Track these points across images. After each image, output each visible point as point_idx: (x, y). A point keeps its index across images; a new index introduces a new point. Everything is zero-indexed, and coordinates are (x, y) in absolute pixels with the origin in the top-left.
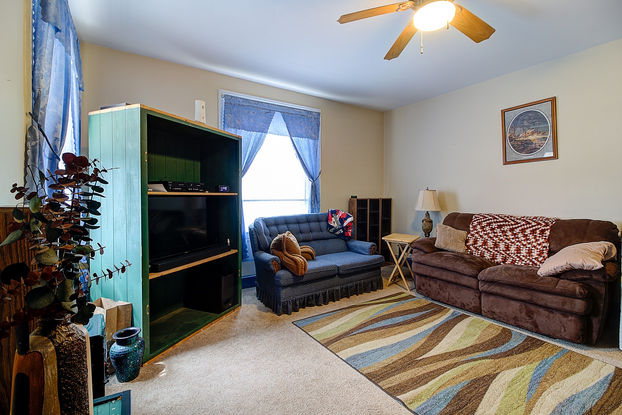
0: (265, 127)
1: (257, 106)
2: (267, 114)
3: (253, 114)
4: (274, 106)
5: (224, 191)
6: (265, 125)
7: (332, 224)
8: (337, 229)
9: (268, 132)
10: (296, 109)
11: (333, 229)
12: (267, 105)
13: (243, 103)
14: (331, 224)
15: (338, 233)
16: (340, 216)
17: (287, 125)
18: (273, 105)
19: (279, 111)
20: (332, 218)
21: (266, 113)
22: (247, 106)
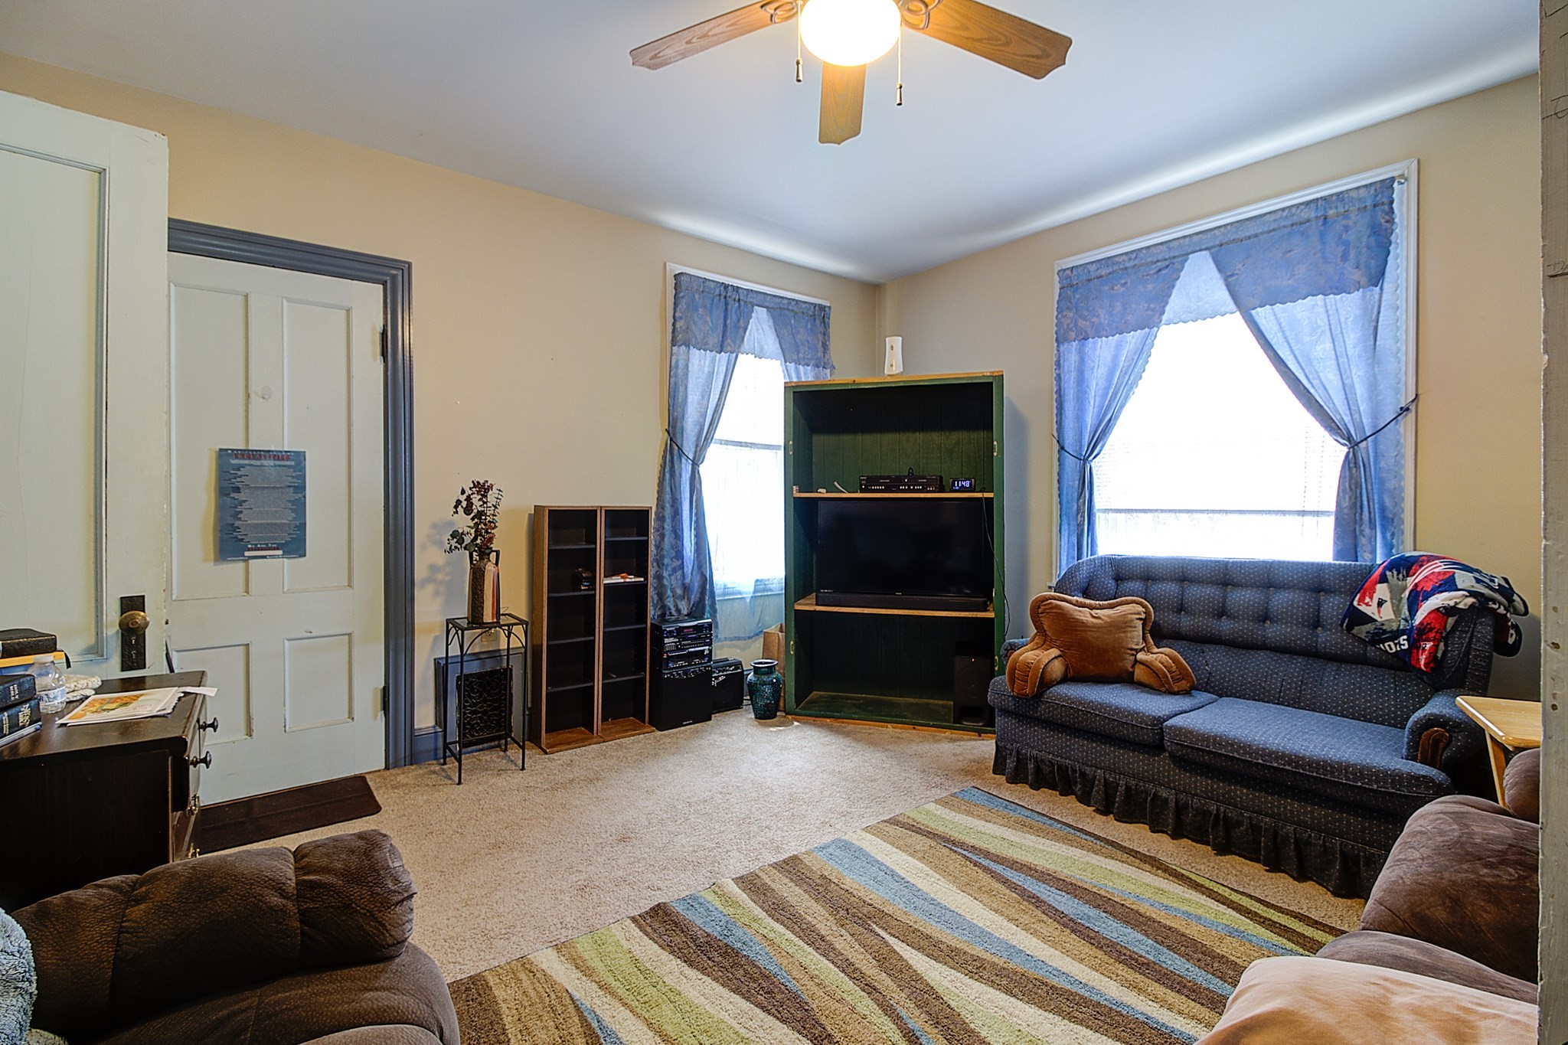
0: (1153, 310)
1: (1136, 262)
2: (1164, 272)
3: (1122, 289)
4: (1187, 239)
5: (963, 490)
6: (1152, 306)
7: (1370, 610)
8: (1385, 632)
9: (1163, 322)
10: (1270, 213)
11: (1370, 627)
12: (1164, 248)
13: (1099, 271)
14: (1363, 608)
15: (1390, 647)
16: (1416, 581)
17: (1226, 280)
18: (1182, 241)
19: (1204, 247)
20: (1379, 586)
21: (1159, 271)
22: (1110, 273)
